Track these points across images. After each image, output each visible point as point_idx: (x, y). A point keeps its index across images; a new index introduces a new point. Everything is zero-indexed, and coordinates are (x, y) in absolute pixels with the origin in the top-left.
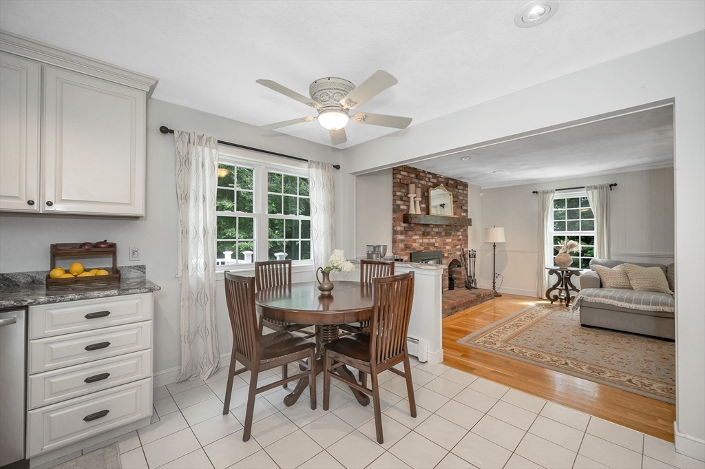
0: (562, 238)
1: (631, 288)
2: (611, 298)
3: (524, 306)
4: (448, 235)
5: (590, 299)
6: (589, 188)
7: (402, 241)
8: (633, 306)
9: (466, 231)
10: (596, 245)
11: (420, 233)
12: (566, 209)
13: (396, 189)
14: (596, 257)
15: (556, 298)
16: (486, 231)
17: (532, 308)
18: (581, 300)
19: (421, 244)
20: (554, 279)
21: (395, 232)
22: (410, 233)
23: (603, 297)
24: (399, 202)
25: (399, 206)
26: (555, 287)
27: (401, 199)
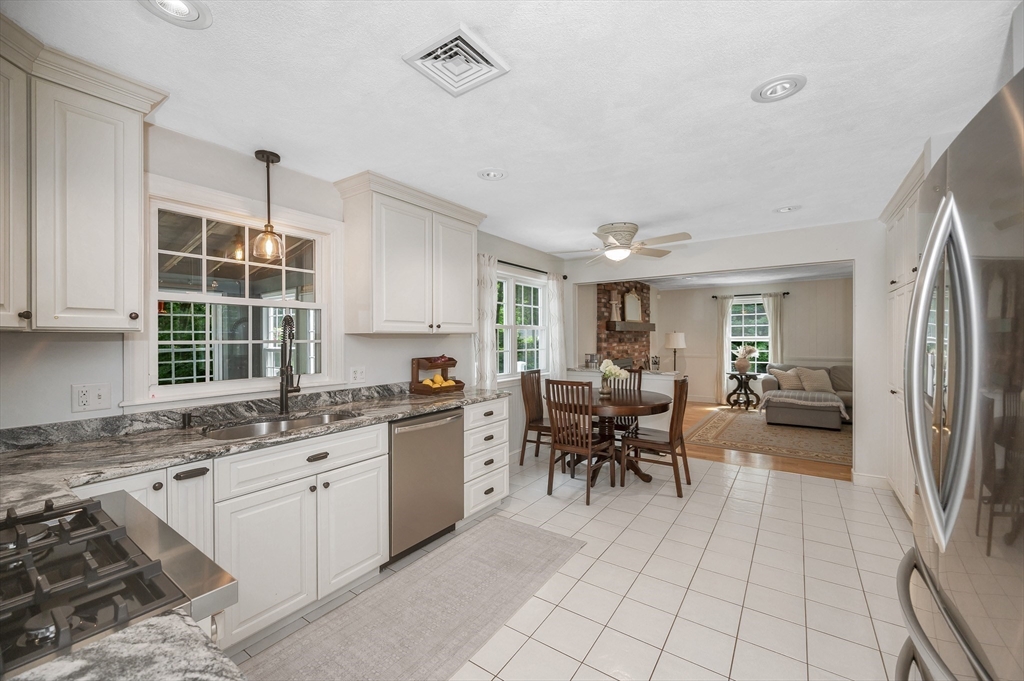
0: (739, 344)
1: (804, 390)
2: (792, 397)
3: (710, 412)
4: (636, 340)
5: (775, 400)
6: (765, 295)
7: (605, 348)
8: (809, 403)
9: (648, 336)
10: (770, 351)
11: (617, 340)
12: (744, 314)
13: (601, 296)
14: (770, 361)
15: (736, 402)
16: (667, 336)
17: (717, 414)
18: (768, 401)
19: (618, 352)
20: (734, 384)
21: (599, 340)
22: (611, 340)
23: (786, 397)
24: (603, 309)
25: (603, 313)
26: (734, 392)
27: (605, 306)
